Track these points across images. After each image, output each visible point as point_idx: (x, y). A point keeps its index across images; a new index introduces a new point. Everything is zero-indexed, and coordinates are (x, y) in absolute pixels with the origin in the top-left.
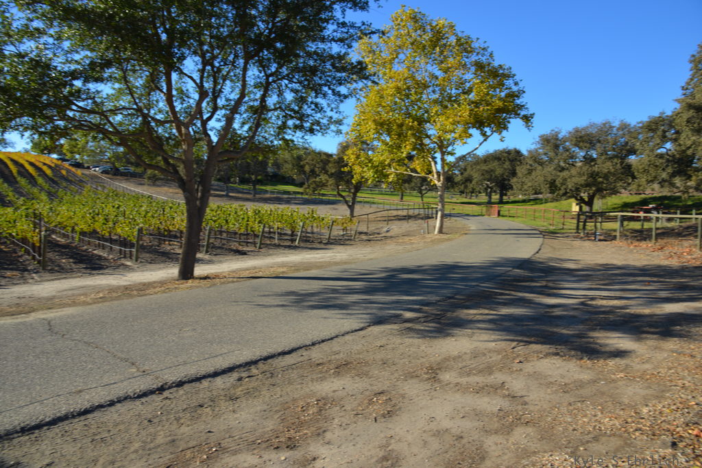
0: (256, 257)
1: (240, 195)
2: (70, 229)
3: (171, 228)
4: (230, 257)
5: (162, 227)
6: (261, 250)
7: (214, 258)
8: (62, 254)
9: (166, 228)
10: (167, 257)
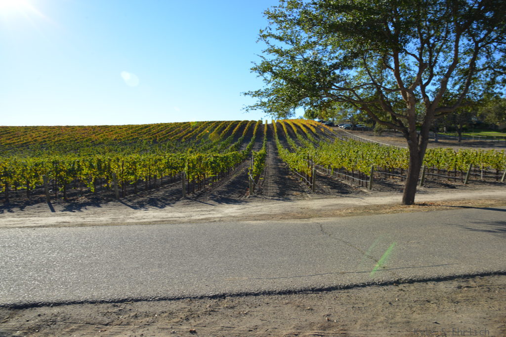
0: (464, 191)
1: (447, 141)
2: (327, 166)
3: (394, 166)
4: (441, 190)
5: (388, 166)
6: (468, 185)
7: (428, 190)
8: (323, 182)
9: (391, 166)
10: (392, 188)
